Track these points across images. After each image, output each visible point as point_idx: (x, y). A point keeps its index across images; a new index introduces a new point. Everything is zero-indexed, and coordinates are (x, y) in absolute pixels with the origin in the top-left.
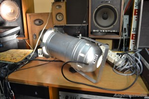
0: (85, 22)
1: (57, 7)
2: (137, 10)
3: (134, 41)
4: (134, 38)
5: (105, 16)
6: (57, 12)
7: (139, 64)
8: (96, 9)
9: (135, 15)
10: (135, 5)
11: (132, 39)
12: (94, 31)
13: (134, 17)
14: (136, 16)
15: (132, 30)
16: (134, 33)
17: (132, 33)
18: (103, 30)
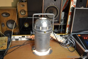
1: (21, 6)
2: (71, 12)
5: (51, 11)
6: (21, 9)
7: (73, 42)
10: (70, 10)
11: (68, 27)
13: (69, 16)
16: (69, 24)
17: (68, 24)
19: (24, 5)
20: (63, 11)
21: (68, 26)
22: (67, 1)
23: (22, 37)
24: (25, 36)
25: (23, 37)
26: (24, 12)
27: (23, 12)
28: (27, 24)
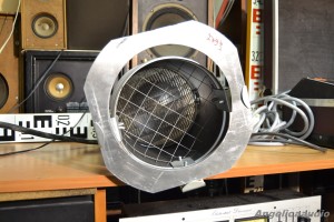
2: (259, 10)
3: (257, 84)
4: (256, 75)
8: (150, 15)
9: (255, 21)
11: (253, 77)
13: (253, 28)
14: (257, 24)
15: (251, 57)
16: (256, 64)
17: (251, 63)
21: (253, 72)
23: (36, 119)
24: (49, 118)
25: (43, 119)
26: (50, 26)
27: (47, 27)
28: (61, 86)
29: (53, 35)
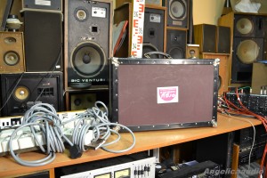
0: (58, 67)
1: (7, 41)
5: (87, 58)
6: (7, 50)
8: (75, 48)
12: (73, 81)
18: (85, 79)
19: (14, 40)
20: (115, 56)
22: (122, 33)
23: (12, 120)
24: (19, 119)
25: (16, 120)
26: (15, 58)
27: (13, 58)
28: (23, 92)
29: (18, 62)
